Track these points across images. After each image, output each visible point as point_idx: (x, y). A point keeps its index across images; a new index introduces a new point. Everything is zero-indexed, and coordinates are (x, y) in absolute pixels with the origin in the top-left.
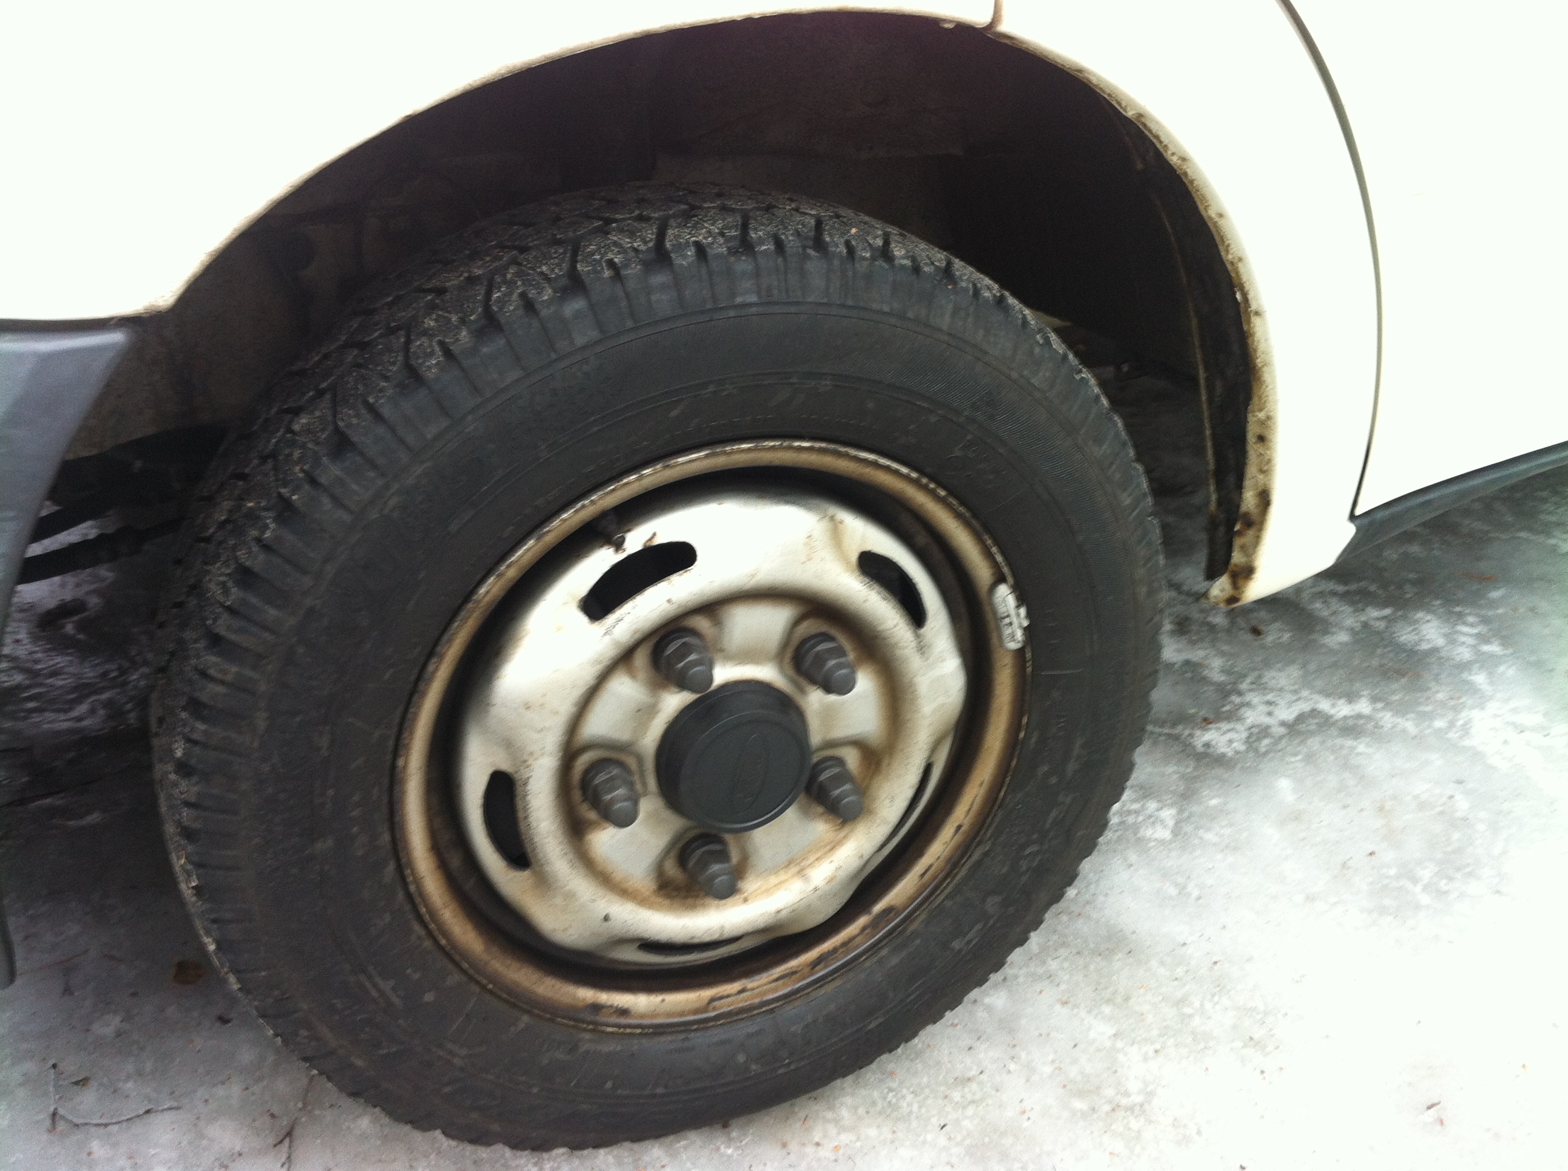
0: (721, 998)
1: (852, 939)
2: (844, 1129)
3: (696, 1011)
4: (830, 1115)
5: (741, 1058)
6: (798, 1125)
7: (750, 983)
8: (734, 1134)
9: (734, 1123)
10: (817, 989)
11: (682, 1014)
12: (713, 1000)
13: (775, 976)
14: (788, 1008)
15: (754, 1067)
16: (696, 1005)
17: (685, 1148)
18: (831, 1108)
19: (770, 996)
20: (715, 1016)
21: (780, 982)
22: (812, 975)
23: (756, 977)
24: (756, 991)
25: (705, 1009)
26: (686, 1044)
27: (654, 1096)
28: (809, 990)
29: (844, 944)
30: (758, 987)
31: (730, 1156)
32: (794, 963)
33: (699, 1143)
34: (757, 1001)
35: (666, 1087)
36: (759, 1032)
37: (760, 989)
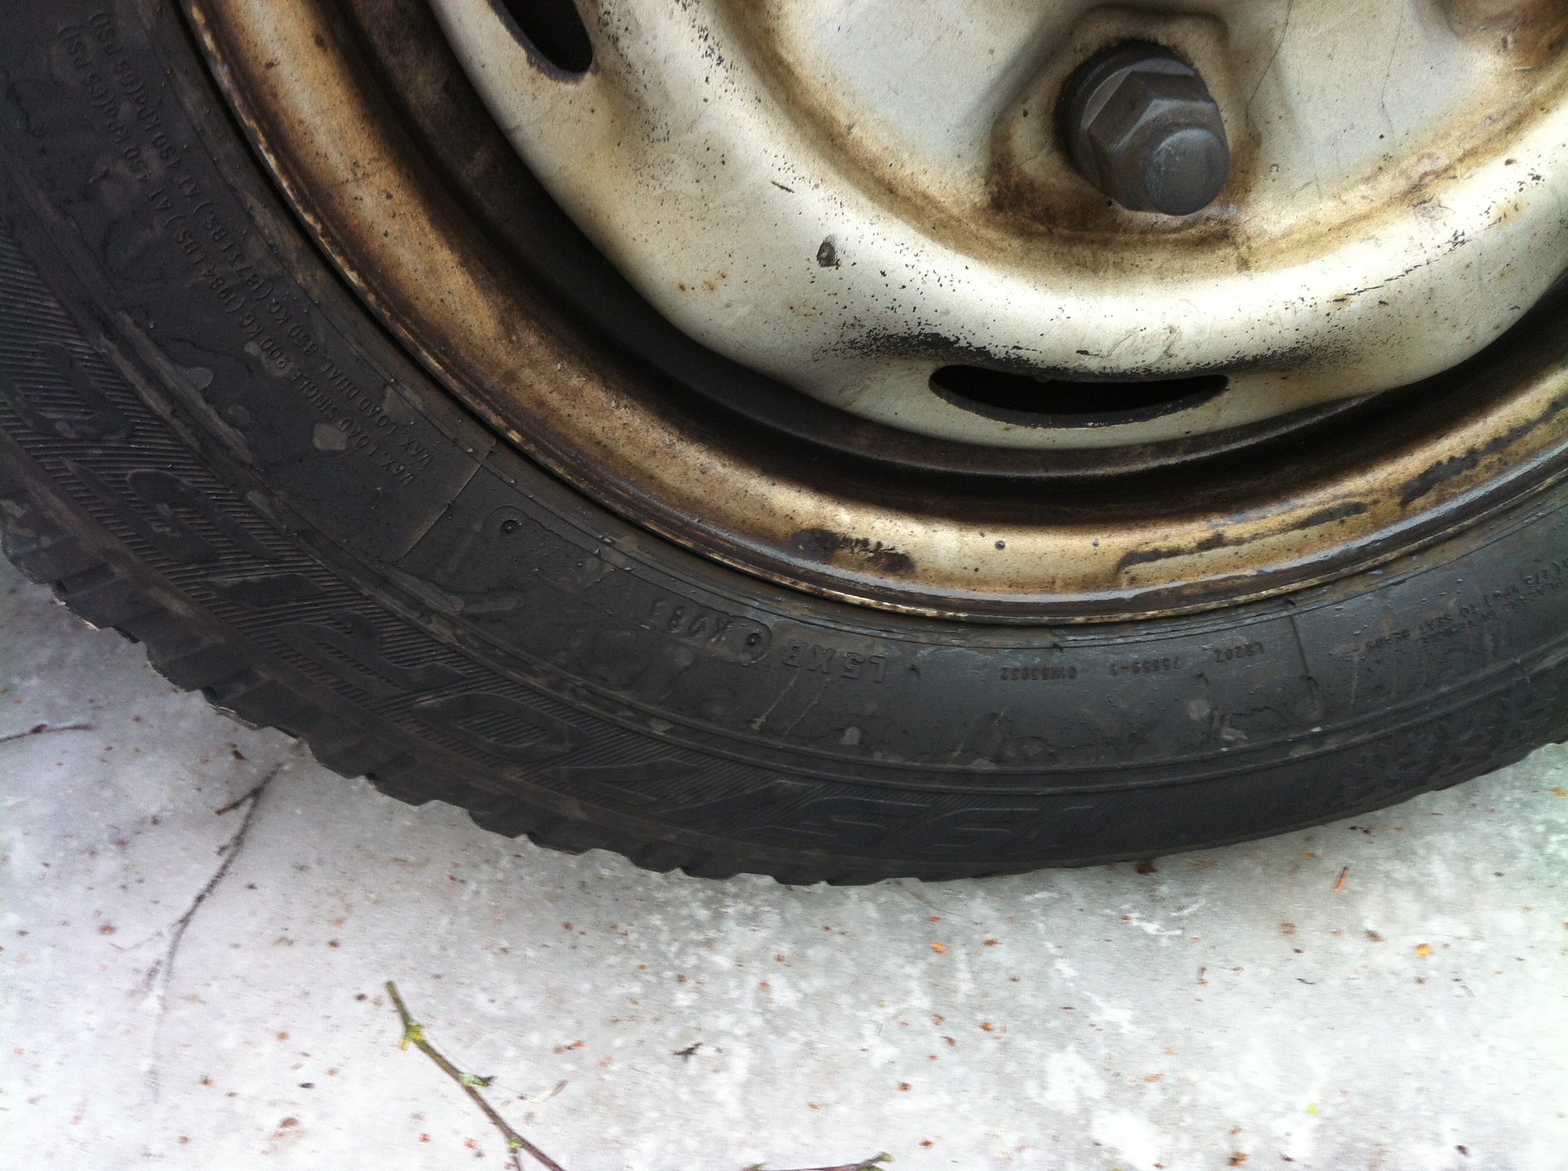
0: (1156, 555)
1: (1518, 432)
2: (1440, 907)
3: (1087, 583)
4: (1401, 871)
5: (1198, 710)
6: (1324, 885)
7: (1232, 527)
8: (1164, 890)
9: (1165, 864)
10: (1411, 554)
11: (1049, 585)
12: (1131, 558)
13: (1302, 513)
14: (1330, 596)
15: (1228, 734)
16: (1086, 568)
17: (1047, 907)
18: (1403, 855)
19: (1285, 564)
20: (1136, 598)
21: (1313, 531)
22: (1402, 518)
23: (1252, 514)
24: (1245, 548)
25: (1111, 579)
26: (1056, 659)
27: (968, 776)
28: (1389, 556)
29: (1497, 444)
30: (1254, 537)
31: (1154, 939)
32: (1355, 485)
33: (1078, 900)
34: (1249, 572)
35: (997, 759)
36: (1249, 651)
37: (1257, 544)
